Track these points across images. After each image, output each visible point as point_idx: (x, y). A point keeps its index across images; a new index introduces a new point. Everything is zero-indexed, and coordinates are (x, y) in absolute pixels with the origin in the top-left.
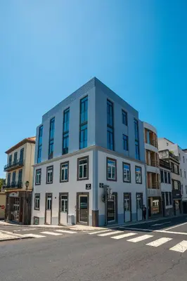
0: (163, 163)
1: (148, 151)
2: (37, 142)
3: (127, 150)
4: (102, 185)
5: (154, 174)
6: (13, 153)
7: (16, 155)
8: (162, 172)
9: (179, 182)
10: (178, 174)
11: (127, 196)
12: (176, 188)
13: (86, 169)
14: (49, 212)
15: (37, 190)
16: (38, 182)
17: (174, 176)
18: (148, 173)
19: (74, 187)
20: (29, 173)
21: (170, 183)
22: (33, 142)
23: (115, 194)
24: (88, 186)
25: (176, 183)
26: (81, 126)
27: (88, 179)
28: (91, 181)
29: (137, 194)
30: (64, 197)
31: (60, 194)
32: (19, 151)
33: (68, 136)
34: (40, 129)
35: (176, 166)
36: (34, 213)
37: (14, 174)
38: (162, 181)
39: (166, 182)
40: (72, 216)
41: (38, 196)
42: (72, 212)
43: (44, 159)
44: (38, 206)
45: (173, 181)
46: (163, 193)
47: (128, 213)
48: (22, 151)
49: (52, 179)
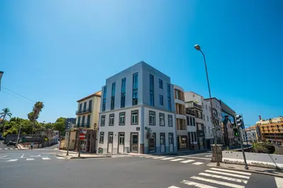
0: (189, 111)
1: (177, 104)
2: (102, 97)
3: (163, 104)
4: (146, 128)
5: (181, 120)
6: (83, 102)
7: (85, 103)
8: (188, 118)
9: (202, 125)
10: (202, 118)
11: (163, 135)
12: (200, 129)
13: (137, 117)
14: (110, 145)
15: (101, 129)
16: (103, 123)
17: (197, 120)
18: (177, 119)
19: (129, 129)
20: (95, 117)
21: (194, 125)
22: (100, 96)
23: (155, 134)
24: (138, 129)
25: (200, 126)
26: (133, 90)
27: (138, 124)
28: (139, 126)
29: (169, 134)
30: (122, 134)
31: (119, 133)
32: (88, 101)
34: (105, 89)
35: (199, 113)
36: (99, 145)
37: (84, 117)
38: (188, 124)
39: (191, 125)
40: (128, 148)
41: (102, 134)
42: (127, 144)
43: (108, 109)
44: (102, 140)
45: (197, 124)
46: (189, 133)
47: (163, 146)
48: (91, 102)
49: (113, 123)
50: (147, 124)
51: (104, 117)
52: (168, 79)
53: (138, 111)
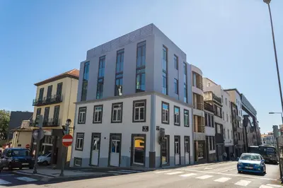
0: (208, 107)
1: (194, 93)
3: (178, 93)
5: (199, 118)
6: (46, 87)
7: (50, 89)
8: (206, 115)
9: (221, 126)
10: (221, 117)
11: (177, 138)
12: (219, 132)
13: (143, 111)
16: (81, 121)
17: (216, 119)
18: (195, 116)
21: (213, 127)
23: (168, 136)
25: (219, 127)
26: (137, 69)
27: (145, 121)
28: (148, 123)
29: (185, 137)
31: (112, 134)
33: (122, 78)
35: (218, 109)
37: (47, 110)
38: (206, 125)
39: (210, 126)
41: (81, 135)
44: (80, 146)
45: (216, 124)
46: (207, 137)
47: (177, 156)
48: (60, 86)
49: (100, 119)
50: (158, 122)
51: (83, 109)
52: (184, 55)
53: (145, 100)
